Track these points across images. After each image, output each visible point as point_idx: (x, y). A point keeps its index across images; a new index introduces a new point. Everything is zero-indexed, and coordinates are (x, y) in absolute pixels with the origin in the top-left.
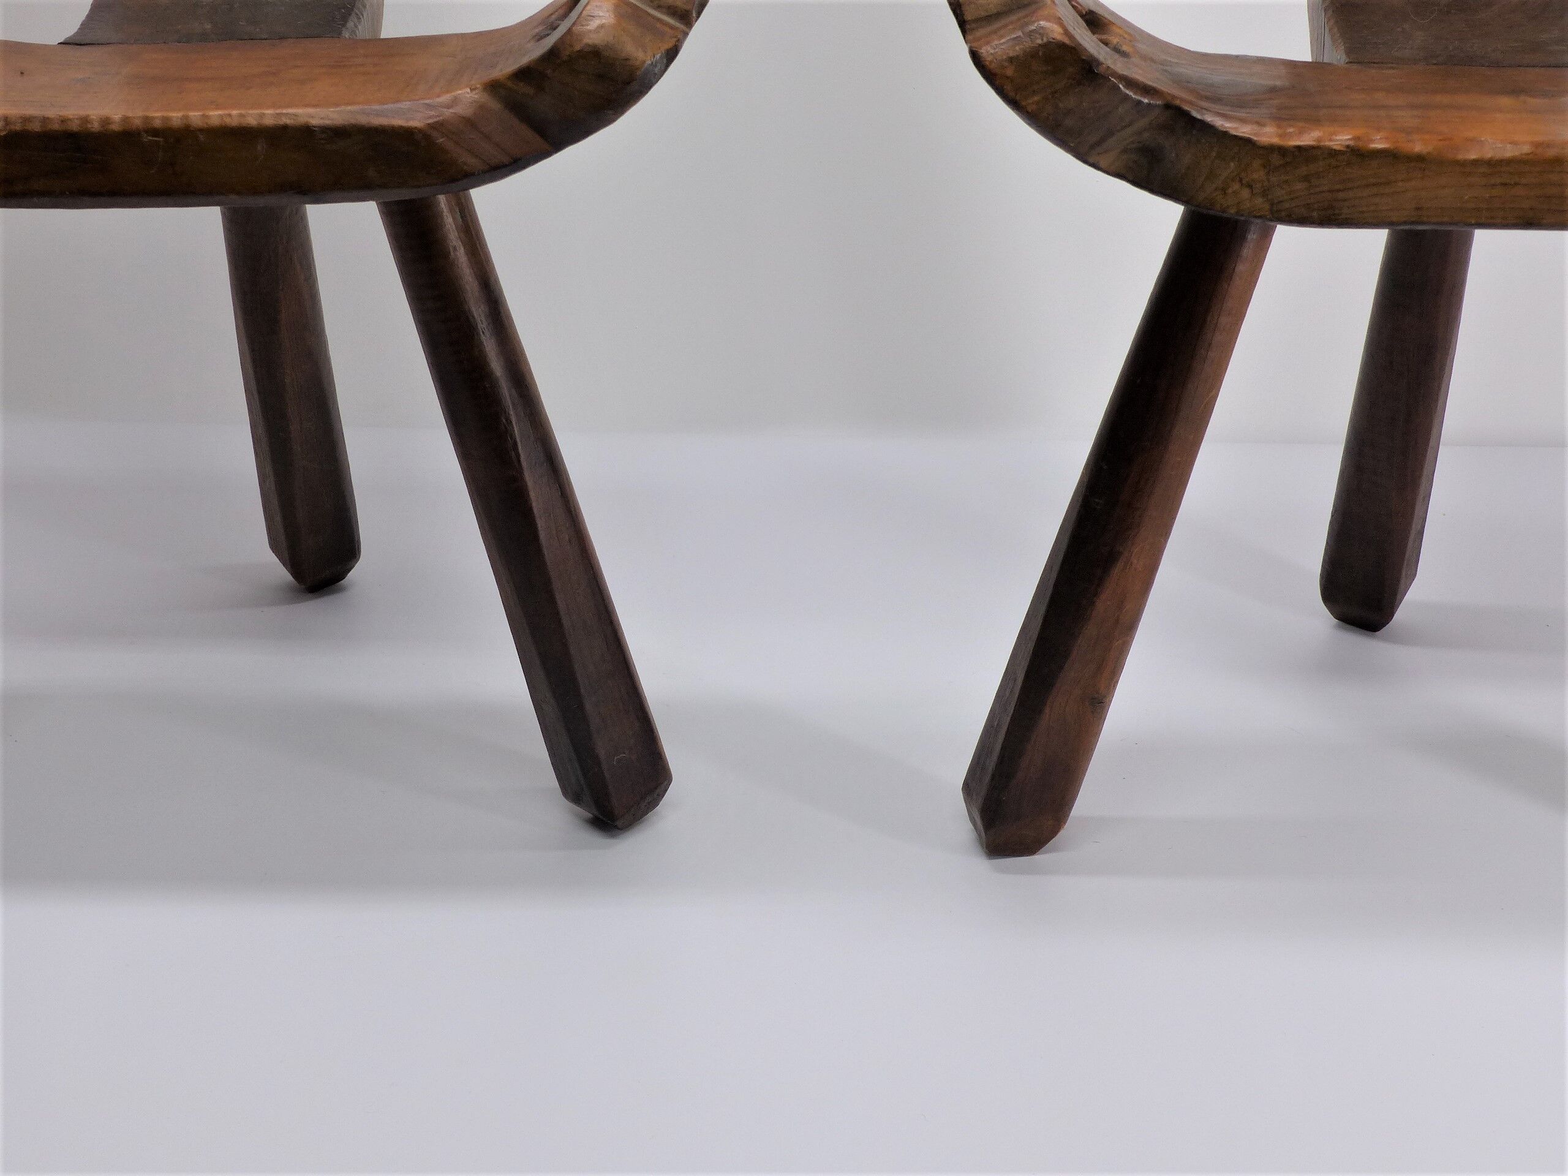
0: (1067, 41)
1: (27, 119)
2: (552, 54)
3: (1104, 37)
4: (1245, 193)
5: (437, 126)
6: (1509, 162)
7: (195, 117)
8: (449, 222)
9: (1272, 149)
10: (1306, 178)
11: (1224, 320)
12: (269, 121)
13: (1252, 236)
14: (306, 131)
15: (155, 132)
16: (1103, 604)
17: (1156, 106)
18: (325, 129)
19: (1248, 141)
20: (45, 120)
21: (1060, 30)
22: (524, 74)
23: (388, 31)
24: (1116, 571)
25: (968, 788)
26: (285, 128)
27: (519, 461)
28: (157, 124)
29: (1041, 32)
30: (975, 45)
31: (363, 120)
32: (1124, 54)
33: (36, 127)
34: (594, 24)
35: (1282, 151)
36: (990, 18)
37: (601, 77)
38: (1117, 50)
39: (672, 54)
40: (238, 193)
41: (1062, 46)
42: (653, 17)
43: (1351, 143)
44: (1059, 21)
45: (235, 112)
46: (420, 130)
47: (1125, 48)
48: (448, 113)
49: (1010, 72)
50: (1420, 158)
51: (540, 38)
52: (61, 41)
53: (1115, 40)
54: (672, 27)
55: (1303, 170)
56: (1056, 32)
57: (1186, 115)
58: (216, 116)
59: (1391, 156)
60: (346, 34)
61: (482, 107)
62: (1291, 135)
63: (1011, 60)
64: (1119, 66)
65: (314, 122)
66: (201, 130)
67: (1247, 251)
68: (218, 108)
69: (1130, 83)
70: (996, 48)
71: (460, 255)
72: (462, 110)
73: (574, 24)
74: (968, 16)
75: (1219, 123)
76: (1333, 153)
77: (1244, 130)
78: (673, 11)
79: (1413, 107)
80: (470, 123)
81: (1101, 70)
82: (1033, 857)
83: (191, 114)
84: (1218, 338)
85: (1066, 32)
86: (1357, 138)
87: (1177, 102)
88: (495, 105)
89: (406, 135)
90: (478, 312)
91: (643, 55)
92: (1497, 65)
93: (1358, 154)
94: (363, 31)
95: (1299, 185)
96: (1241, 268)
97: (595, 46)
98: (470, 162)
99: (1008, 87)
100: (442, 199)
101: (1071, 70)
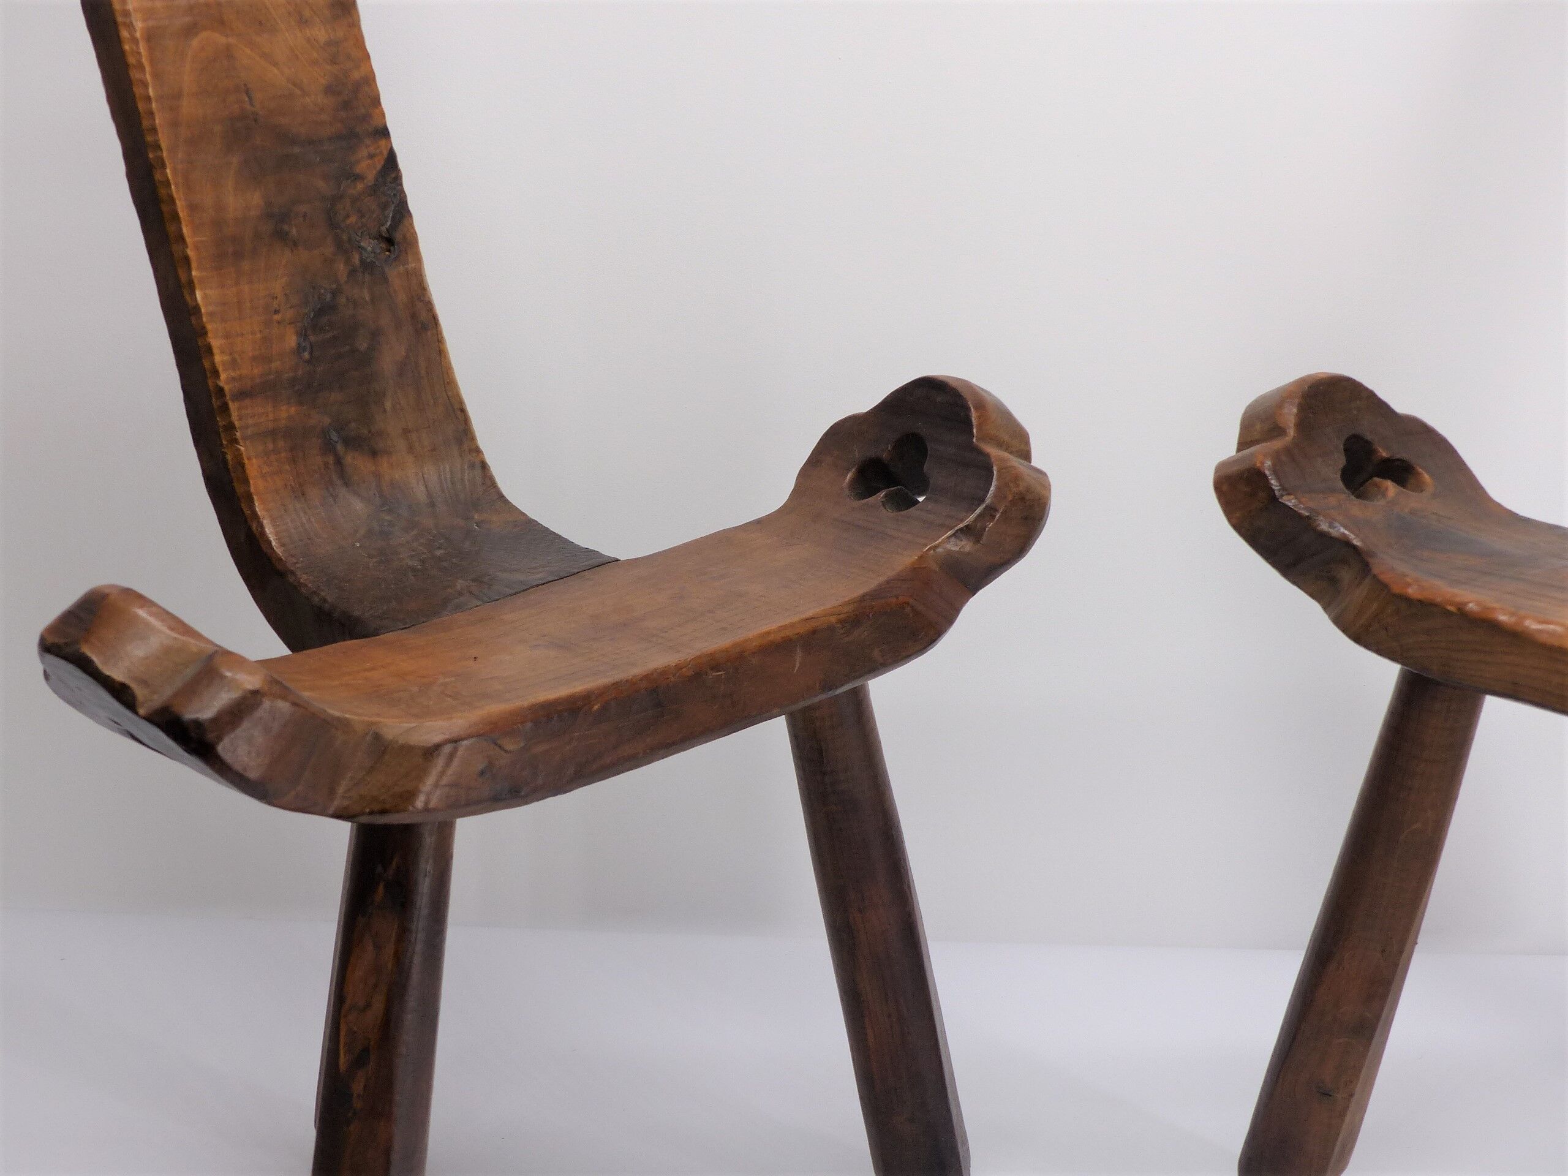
28: (719, 658)
66: (754, 653)
98: (938, 620)
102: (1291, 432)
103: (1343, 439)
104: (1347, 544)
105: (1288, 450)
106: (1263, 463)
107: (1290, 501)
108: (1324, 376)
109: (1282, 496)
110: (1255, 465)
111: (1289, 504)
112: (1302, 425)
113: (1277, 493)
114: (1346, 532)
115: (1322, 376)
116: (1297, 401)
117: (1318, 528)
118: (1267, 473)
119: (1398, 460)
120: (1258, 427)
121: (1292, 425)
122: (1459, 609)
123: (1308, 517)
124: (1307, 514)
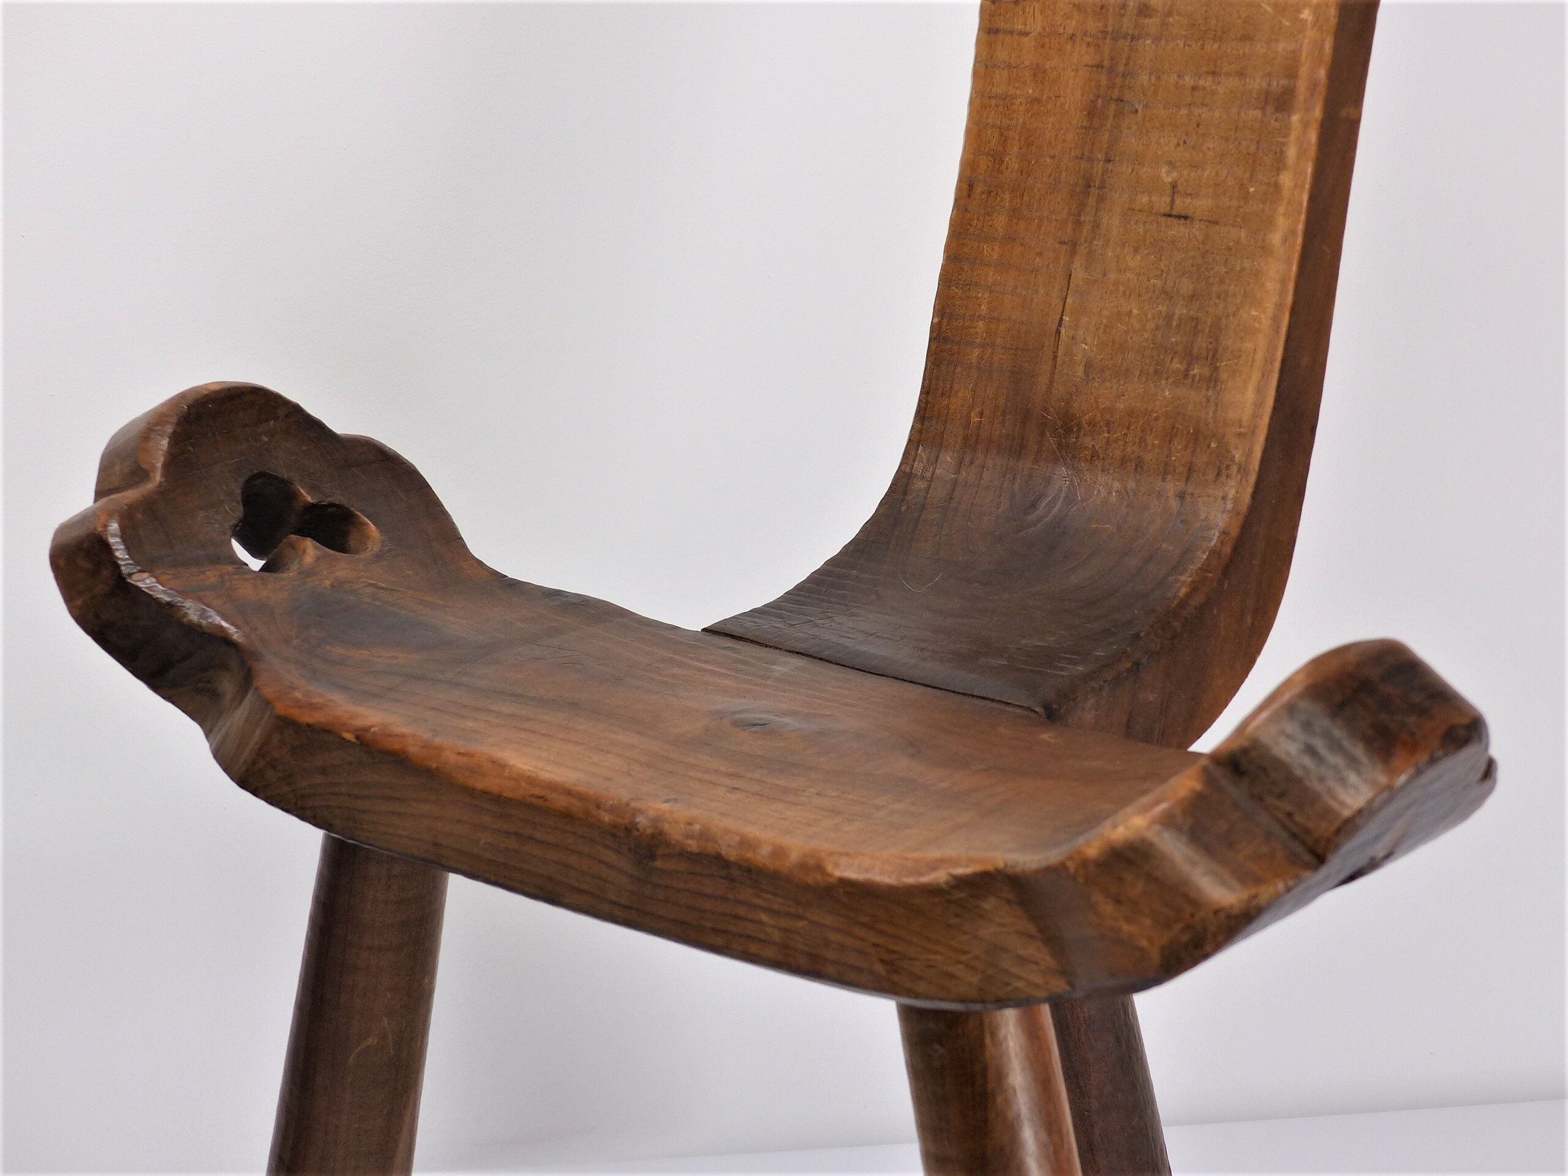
102: (158, 477)
103: (242, 480)
104: (225, 640)
105: (148, 505)
106: (105, 526)
107: (142, 580)
108: (217, 388)
109: (130, 575)
110: (95, 529)
111: (140, 585)
112: (176, 462)
113: (124, 570)
114: (224, 624)
115: (213, 388)
116: (169, 429)
117: (185, 620)
118: (112, 540)
119: (331, 505)
120: (117, 468)
121: (159, 465)
122: (357, 737)
123: (168, 603)
124: (168, 599)
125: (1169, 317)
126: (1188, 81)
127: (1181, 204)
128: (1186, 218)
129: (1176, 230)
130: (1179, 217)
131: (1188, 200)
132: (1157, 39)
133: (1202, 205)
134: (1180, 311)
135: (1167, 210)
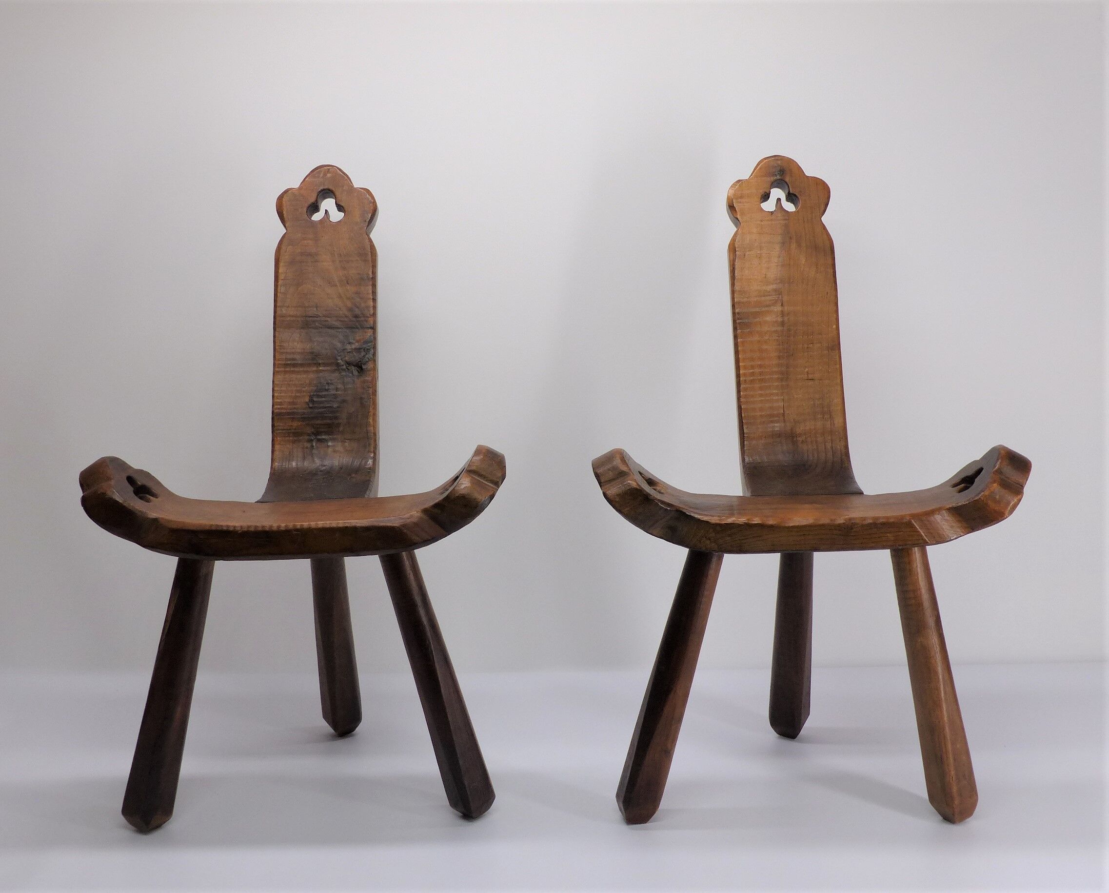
0: (638, 488)
1: (249, 527)
2: (447, 498)
3: (654, 487)
4: (708, 542)
5: (404, 526)
6: (805, 526)
7: (313, 524)
8: (407, 563)
9: (717, 525)
10: (729, 535)
11: (706, 593)
12: (341, 525)
13: (714, 560)
14: (355, 529)
15: (297, 530)
16: (667, 709)
17: (672, 510)
18: (362, 528)
19: (707, 522)
20: (256, 527)
21: (636, 484)
22: (436, 506)
23: (380, 495)
24: (671, 696)
25: (618, 796)
26: (347, 527)
27: (433, 658)
28: (298, 527)
29: (629, 485)
30: (605, 490)
31: (376, 524)
32: (662, 493)
33: (252, 529)
34: (463, 486)
35: (720, 525)
36: (610, 481)
37: (466, 506)
38: (660, 492)
39: (492, 497)
40: (328, 553)
41: (637, 489)
42: (484, 483)
43: (746, 521)
44: (635, 481)
45: (328, 522)
46: (398, 527)
47: (662, 491)
48: (408, 521)
49: (617, 500)
50: (772, 526)
51: (442, 493)
52: (256, 501)
53: (658, 488)
54: (492, 487)
55: (729, 532)
56: (634, 484)
57: (684, 513)
58: (321, 524)
59: (761, 526)
60: (366, 496)
61: (421, 518)
62: (723, 520)
63: (617, 495)
64: (659, 497)
65: (358, 525)
66: (315, 529)
67: (713, 565)
68: (321, 521)
69: (663, 502)
70: (613, 491)
71: (411, 577)
72: (415, 520)
73: (455, 487)
74: (602, 481)
75: (696, 516)
76: (739, 525)
77: (705, 518)
78: (492, 482)
79: (771, 509)
80: (416, 524)
81: (651, 498)
82: (645, 824)
83: (311, 523)
84: (704, 600)
85: (638, 484)
86: (748, 520)
87: (681, 509)
88: (425, 517)
89: (392, 529)
90: (418, 599)
91: (481, 497)
92: (808, 494)
93: (748, 526)
94: (372, 496)
95: (728, 538)
96: (711, 572)
97: (463, 494)
98: (415, 538)
99: (617, 505)
100: (404, 553)
101: (640, 498)
125: (814, 404)
126: (806, 346)
127: (810, 376)
128: (813, 380)
129: (811, 383)
130: (810, 380)
131: (812, 375)
132: (794, 336)
133: (817, 376)
134: (817, 402)
135: (806, 378)
